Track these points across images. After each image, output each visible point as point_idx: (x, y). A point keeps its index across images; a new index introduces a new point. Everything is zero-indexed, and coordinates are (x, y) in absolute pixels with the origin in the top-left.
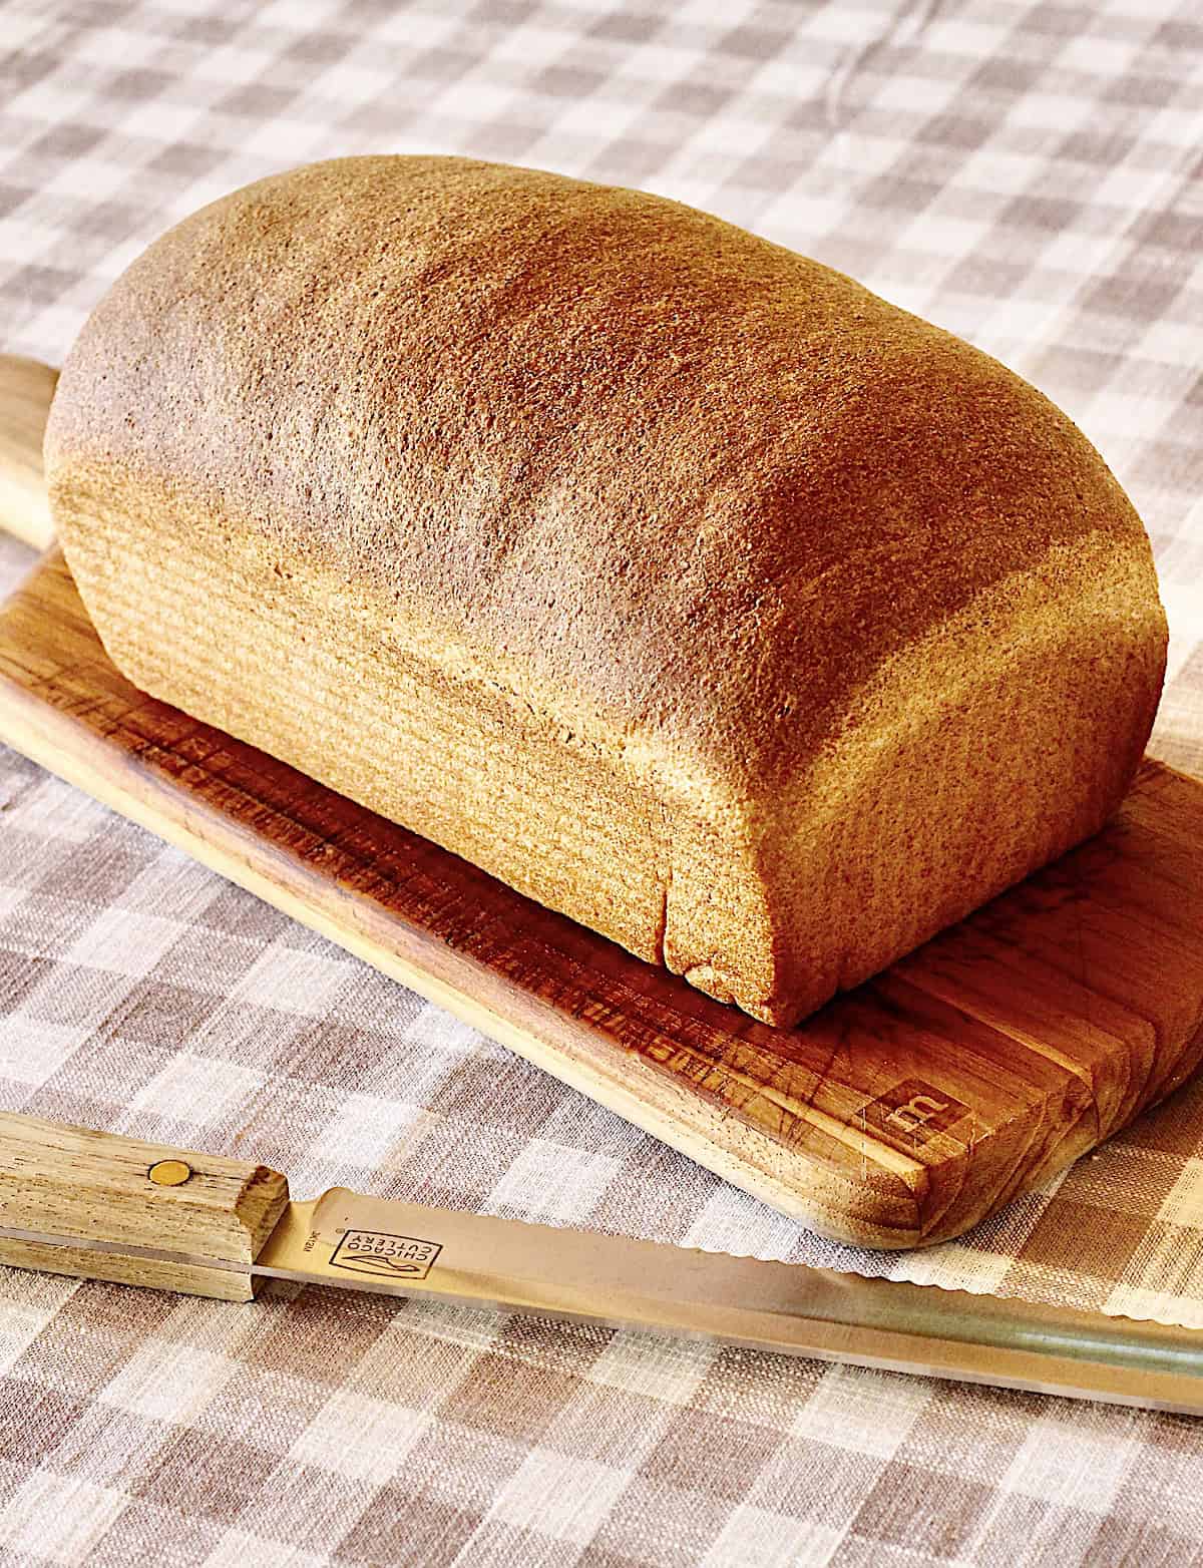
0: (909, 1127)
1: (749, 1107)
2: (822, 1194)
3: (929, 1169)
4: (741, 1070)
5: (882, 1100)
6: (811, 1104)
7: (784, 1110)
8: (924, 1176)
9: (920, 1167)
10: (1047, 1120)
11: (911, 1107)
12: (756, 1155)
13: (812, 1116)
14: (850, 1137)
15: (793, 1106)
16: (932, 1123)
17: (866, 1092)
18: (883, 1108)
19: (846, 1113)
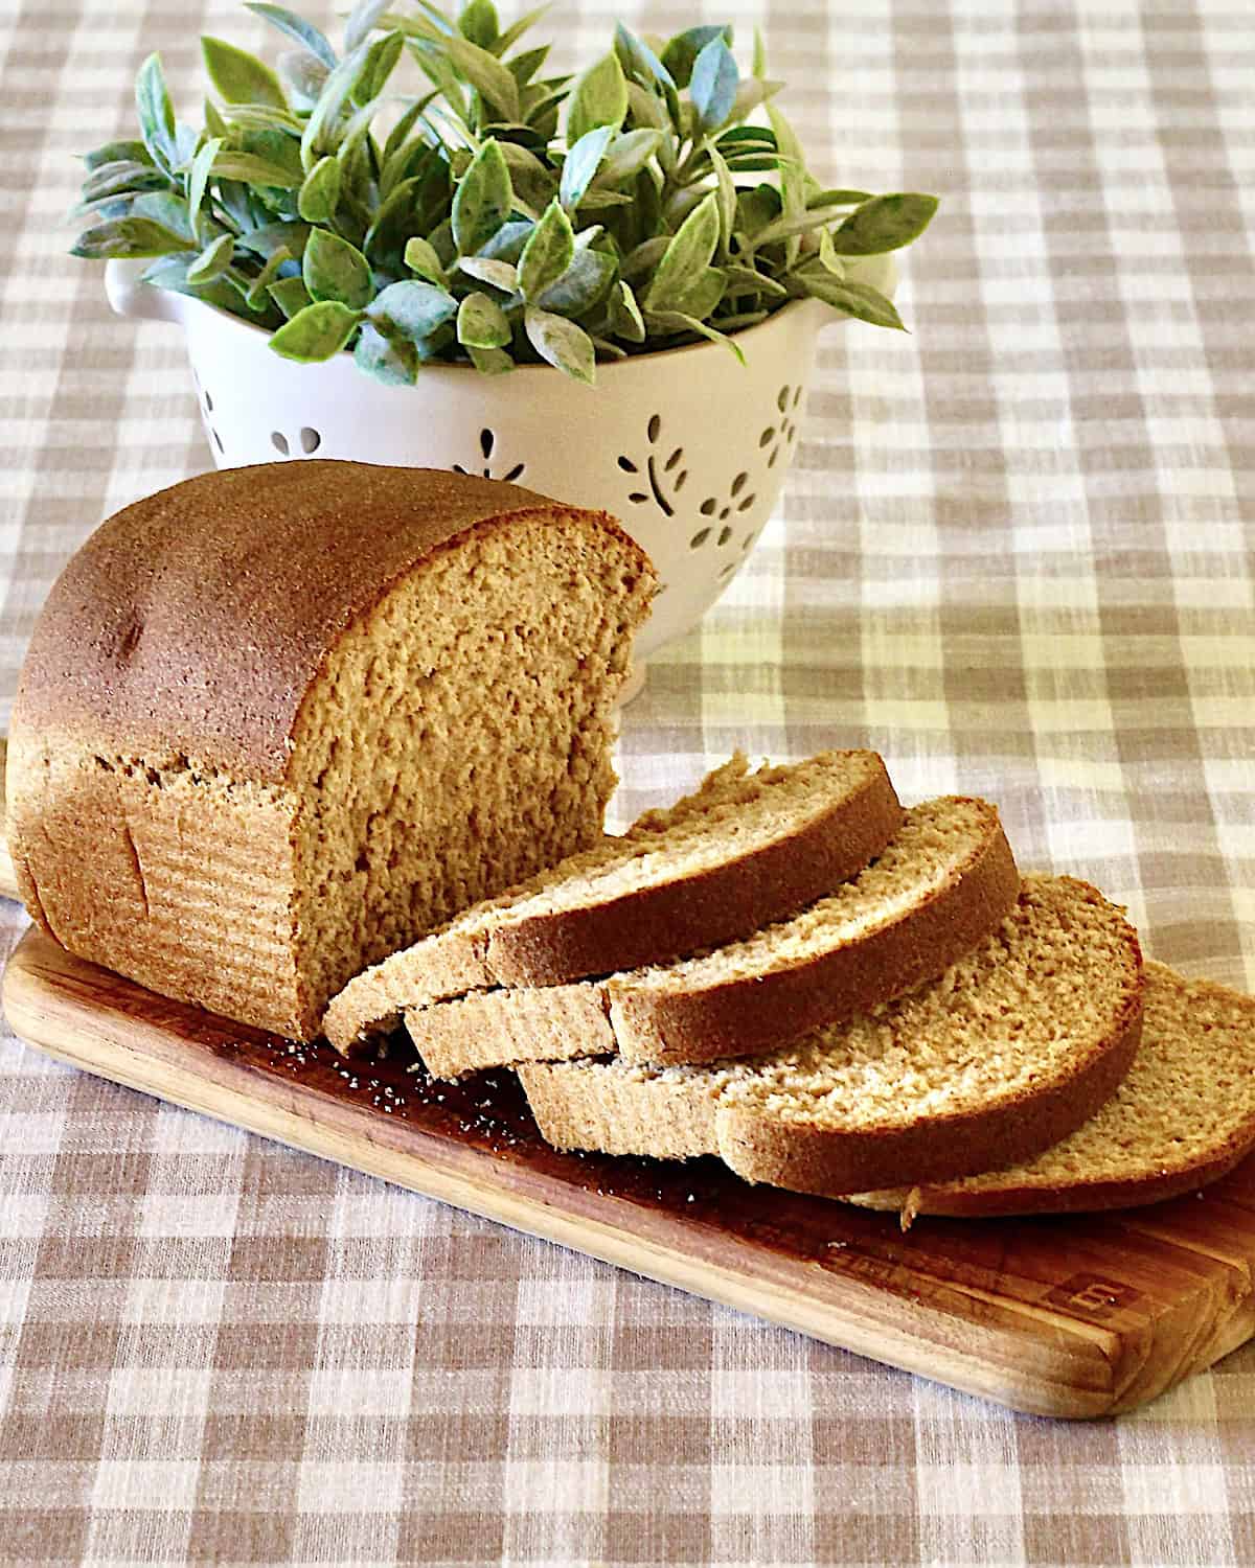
0: (1093, 1306)
1: (938, 1296)
2: (1024, 1362)
3: (1120, 1335)
4: (920, 1270)
5: (1059, 1287)
6: (995, 1293)
7: (972, 1298)
8: (1116, 1341)
9: (1112, 1335)
10: (1215, 1302)
11: (1089, 1291)
12: (951, 1336)
13: (997, 1301)
14: (1038, 1314)
15: (981, 1295)
16: (1117, 1304)
17: (1045, 1282)
18: (1064, 1295)
19: (1030, 1297)
